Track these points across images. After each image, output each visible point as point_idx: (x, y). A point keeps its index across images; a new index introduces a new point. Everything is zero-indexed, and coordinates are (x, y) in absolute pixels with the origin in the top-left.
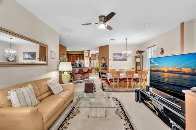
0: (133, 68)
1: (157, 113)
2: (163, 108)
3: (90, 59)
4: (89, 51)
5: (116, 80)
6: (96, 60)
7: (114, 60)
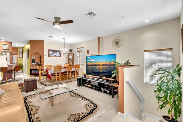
0: (66, 64)
1: (94, 88)
2: (98, 83)
3: (11, 54)
4: (11, 43)
5: (58, 74)
6: (18, 56)
7: (49, 56)
